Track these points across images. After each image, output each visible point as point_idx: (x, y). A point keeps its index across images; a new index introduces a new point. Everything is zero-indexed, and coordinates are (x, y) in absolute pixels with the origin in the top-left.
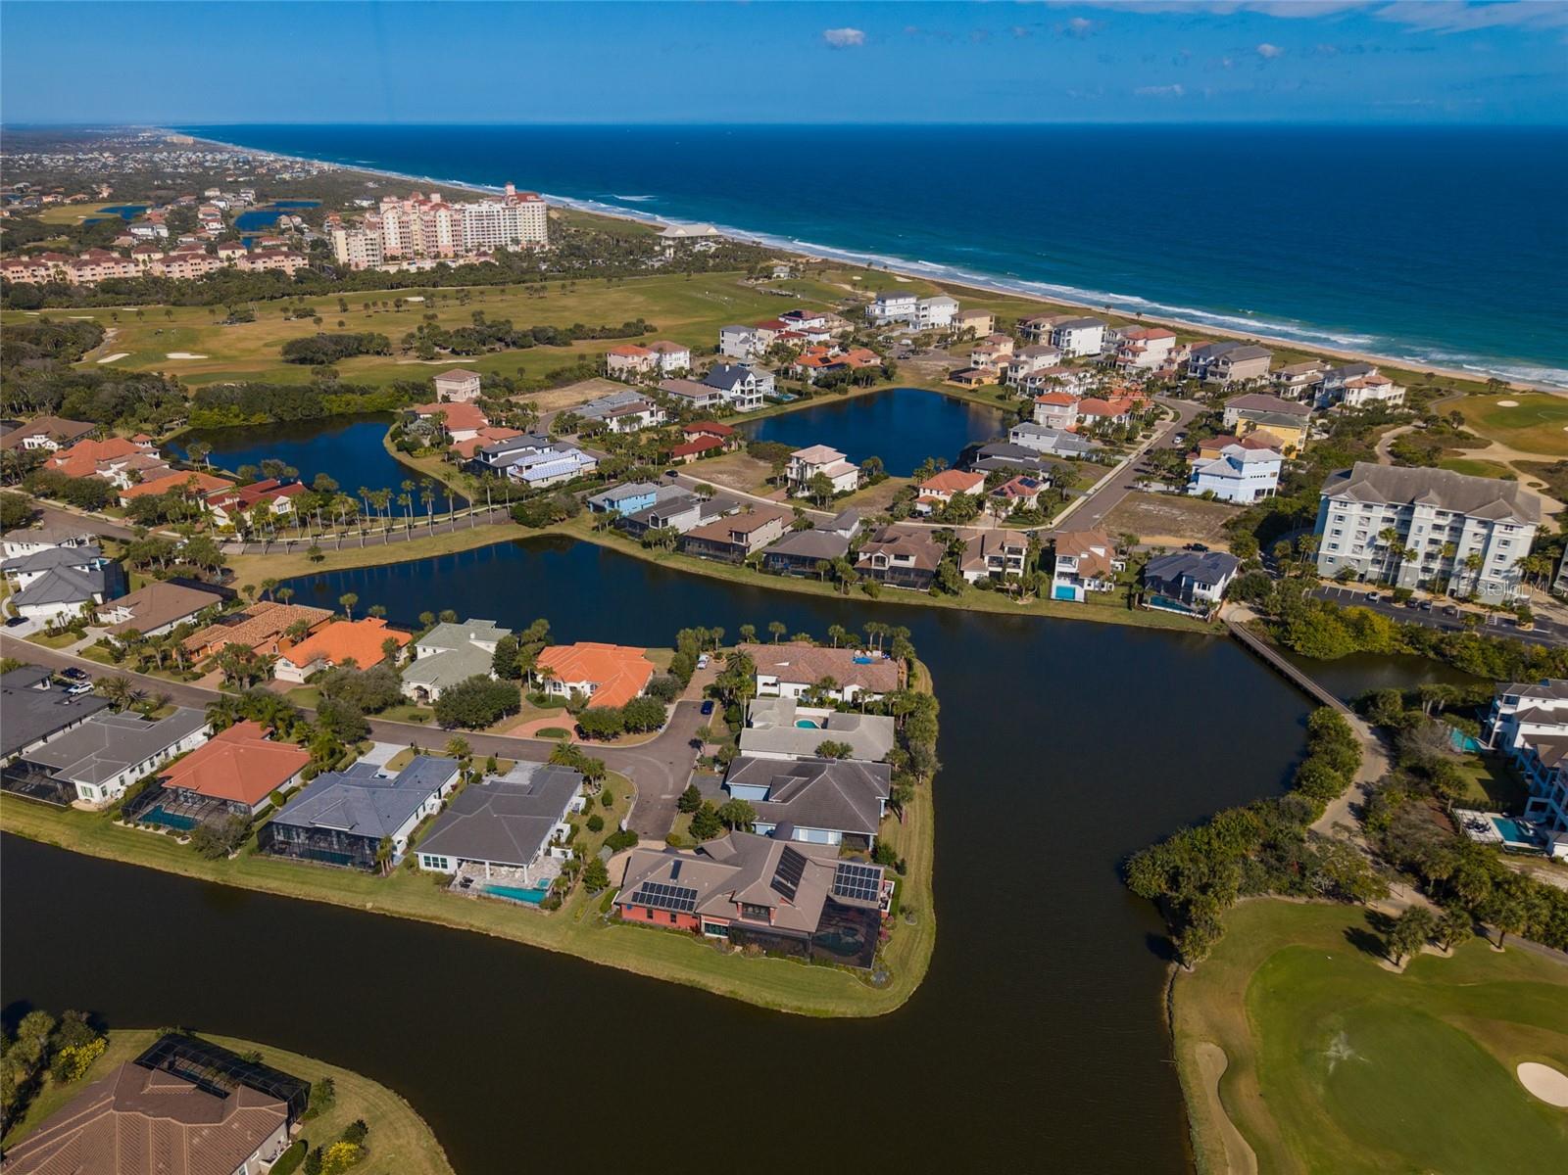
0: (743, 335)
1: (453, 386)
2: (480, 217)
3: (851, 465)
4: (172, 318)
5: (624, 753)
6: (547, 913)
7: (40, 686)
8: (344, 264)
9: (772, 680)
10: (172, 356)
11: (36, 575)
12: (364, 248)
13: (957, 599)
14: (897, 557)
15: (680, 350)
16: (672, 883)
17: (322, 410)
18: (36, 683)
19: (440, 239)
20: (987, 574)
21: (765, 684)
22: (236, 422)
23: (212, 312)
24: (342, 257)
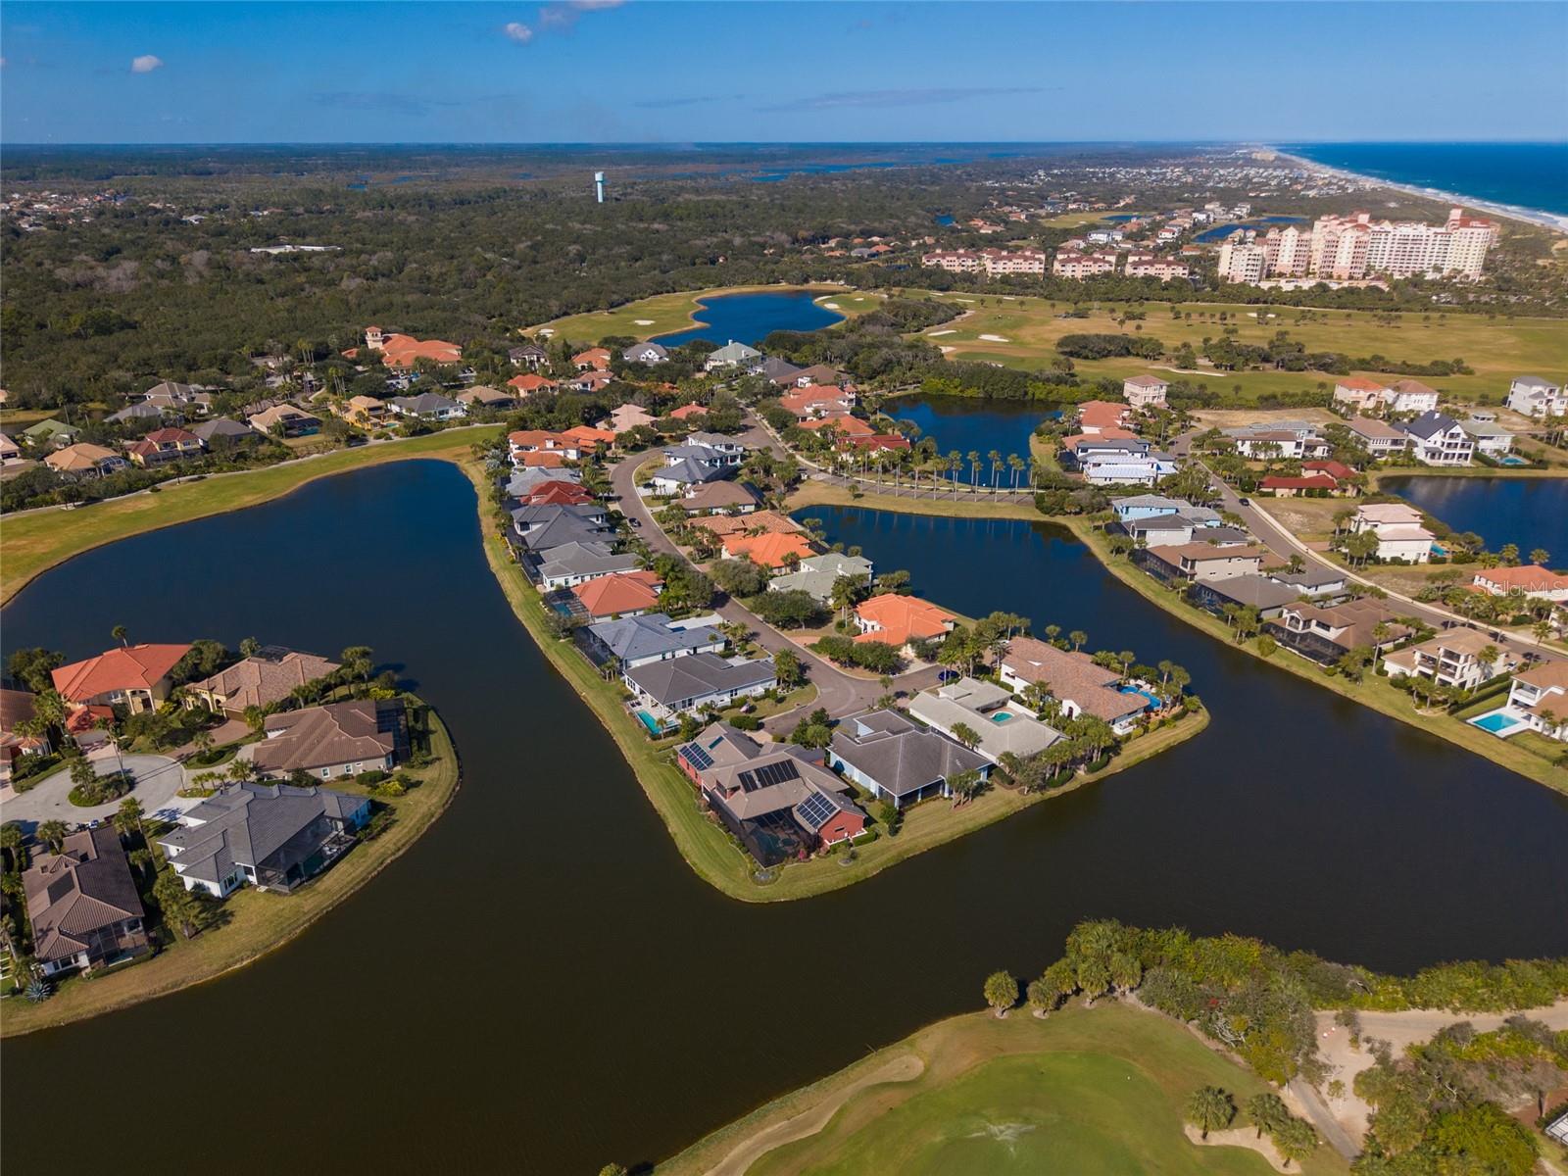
0: (1536, 389)
1: (1137, 389)
2: (1405, 240)
3: (1427, 534)
4: (1024, 308)
5: (843, 680)
6: (648, 739)
7: (594, 520)
8: (1222, 276)
9: (1010, 671)
10: (984, 337)
11: (679, 460)
12: (1246, 262)
13: (1351, 686)
14: (1319, 624)
15: (1425, 392)
16: (706, 749)
17: (1026, 393)
18: (592, 516)
19: (1337, 260)
20: (1415, 674)
21: (1007, 674)
22: (953, 392)
23: (1053, 306)
24: (1223, 269)
